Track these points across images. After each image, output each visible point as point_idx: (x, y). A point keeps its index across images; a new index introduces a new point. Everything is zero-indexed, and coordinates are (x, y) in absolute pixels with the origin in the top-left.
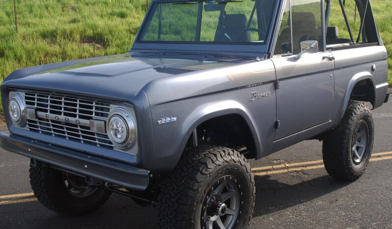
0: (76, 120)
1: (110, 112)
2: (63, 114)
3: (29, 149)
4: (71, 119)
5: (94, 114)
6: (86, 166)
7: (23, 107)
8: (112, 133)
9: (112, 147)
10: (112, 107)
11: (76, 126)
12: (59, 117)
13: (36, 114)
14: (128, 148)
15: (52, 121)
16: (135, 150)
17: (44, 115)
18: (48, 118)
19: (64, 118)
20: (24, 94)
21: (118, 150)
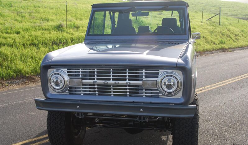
0: (127, 82)
1: (160, 74)
2: (111, 79)
3: (78, 107)
4: (121, 82)
5: (144, 77)
6: (141, 110)
7: (67, 78)
8: (164, 87)
9: (159, 96)
10: (161, 72)
11: (126, 86)
12: (108, 82)
13: (82, 82)
14: (175, 94)
15: (98, 85)
16: (180, 95)
17: (91, 82)
18: (95, 84)
19: (114, 82)
20: (66, 69)
21: (164, 97)
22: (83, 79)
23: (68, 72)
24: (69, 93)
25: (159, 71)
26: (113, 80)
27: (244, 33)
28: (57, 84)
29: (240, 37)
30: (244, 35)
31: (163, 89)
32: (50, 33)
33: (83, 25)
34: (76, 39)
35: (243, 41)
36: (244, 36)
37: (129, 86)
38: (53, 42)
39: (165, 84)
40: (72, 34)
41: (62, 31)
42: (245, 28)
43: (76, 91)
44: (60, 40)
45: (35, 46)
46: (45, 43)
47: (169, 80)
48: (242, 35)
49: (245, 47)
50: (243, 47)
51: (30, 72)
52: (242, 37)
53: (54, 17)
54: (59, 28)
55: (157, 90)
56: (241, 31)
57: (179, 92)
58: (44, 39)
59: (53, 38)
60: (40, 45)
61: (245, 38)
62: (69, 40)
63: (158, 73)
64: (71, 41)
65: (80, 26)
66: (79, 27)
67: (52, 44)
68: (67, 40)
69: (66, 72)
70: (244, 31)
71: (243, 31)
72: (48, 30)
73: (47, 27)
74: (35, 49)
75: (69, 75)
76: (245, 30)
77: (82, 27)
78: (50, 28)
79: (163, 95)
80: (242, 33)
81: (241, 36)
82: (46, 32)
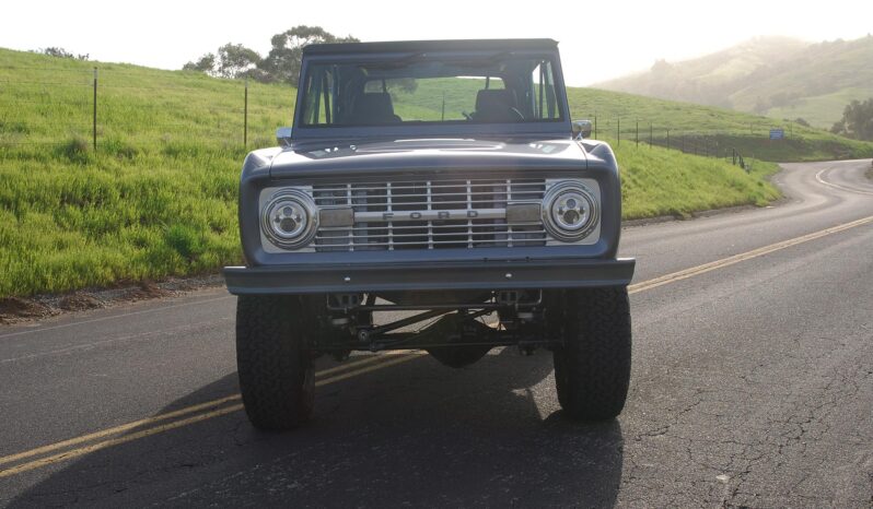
0: (469, 212)
1: (547, 189)
2: (429, 207)
3: (348, 279)
4: (454, 213)
5: (509, 197)
6: (509, 275)
7: (313, 209)
8: (560, 219)
9: (545, 242)
10: (550, 182)
11: (465, 222)
12: (423, 213)
13: (354, 217)
14: (584, 235)
15: (395, 224)
16: (594, 238)
17: (378, 215)
18: (388, 219)
19: (436, 212)
20: (311, 187)
21: (558, 243)
22: (355, 209)
23: (315, 194)
24: (316, 248)
25: (544, 181)
26: (434, 207)
27: (639, 178)
28: (288, 225)
29: (629, 188)
30: (638, 181)
31: (556, 224)
32: (47, 169)
33: (145, 146)
34: (133, 185)
35: (638, 201)
36: (640, 186)
37: (474, 222)
38: (63, 196)
39: (561, 212)
40: (118, 173)
41: (85, 162)
42: (640, 162)
43: (331, 241)
44: (85, 190)
45: (9, 207)
46: (38, 198)
47: (571, 202)
48: (634, 181)
49: (648, 217)
50: (642, 218)
51: (10, 284)
52: (635, 190)
53: (40, 121)
54: (73, 152)
55: (542, 227)
56: (629, 171)
57: (593, 228)
58: (33, 185)
59: (60, 184)
60: (24, 205)
61: (645, 190)
62: (114, 189)
63: (543, 188)
64: (119, 194)
65: (138, 147)
66: (136, 153)
67: (62, 203)
68: (105, 191)
69: (311, 194)
70: (639, 170)
71: (634, 171)
72: (38, 158)
73: (31, 150)
74: (12, 215)
75: (317, 202)
76: (639, 166)
77: (146, 153)
78: (43, 154)
79: (556, 239)
80: (635, 177)
81: (633, 185)
82: (33, 164)
